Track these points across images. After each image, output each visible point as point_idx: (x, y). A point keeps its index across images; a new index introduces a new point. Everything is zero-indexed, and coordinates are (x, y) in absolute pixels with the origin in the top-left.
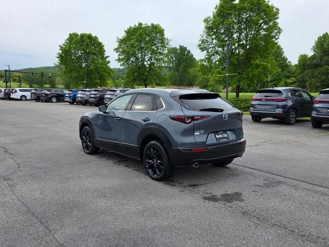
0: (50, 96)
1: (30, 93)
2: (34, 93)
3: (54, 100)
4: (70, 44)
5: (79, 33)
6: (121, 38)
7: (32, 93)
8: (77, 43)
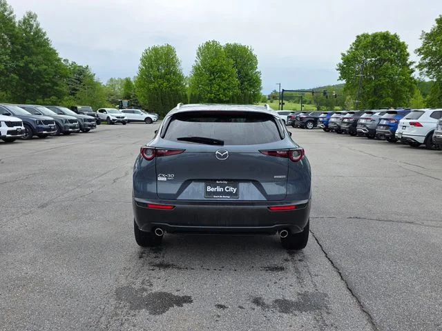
0: (305, 121)
1: (286, 116)
2: (290, 117)
3: (310, 125)
4: (356, 50)
5: (370, 34)
6: (429, 32)
7: (288, 117)
8: (365, 47)
